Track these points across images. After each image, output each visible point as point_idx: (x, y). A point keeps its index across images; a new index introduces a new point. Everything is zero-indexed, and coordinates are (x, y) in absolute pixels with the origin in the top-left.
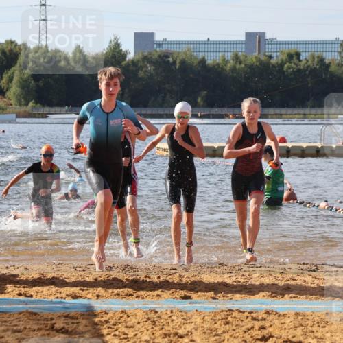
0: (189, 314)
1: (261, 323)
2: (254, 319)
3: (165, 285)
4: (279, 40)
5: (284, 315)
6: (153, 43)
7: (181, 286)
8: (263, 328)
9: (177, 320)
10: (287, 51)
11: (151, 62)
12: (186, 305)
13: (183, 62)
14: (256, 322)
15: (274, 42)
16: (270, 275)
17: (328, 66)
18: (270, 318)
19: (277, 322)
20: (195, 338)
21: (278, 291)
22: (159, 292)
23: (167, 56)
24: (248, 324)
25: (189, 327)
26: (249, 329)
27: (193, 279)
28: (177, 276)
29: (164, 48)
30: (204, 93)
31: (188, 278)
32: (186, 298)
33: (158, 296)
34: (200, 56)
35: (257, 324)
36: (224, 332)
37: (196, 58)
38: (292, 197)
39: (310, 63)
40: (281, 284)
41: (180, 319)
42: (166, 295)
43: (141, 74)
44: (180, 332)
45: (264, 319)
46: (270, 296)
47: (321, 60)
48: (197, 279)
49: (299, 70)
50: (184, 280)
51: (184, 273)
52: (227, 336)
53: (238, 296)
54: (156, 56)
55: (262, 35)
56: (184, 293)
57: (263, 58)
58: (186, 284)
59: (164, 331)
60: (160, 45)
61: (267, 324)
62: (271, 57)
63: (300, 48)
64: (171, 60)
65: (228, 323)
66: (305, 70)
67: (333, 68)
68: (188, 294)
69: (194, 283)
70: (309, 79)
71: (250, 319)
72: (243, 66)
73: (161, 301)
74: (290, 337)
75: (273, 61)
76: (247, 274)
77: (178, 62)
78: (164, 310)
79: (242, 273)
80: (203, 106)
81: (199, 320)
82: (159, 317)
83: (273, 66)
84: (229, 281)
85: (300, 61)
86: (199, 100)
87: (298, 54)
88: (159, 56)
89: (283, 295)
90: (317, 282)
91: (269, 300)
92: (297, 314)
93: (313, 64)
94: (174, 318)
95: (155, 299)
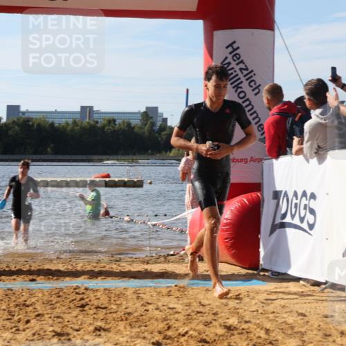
0: (34, 291)
1: (81, 296)
2: (77, 293)
3: (19, 272)
4: (102, 111)
5: (97, 290)
6: (19, 112)
7: (30, 272)
8: (82, 299)
9: (26, 295)
10: (107, 118)
11: (18, 125)
12: (32, 285)
13: (39, 125)
14: (78, 296)
15: (98, 113)
16: (89, 264)
17: (133, 128)
18: (88, 292)
19: (92, 295)
20: (36, 307)
21: (93, 275)
22: (15, 277)
23: (29, 121)
24: (73, 297)
25: (33, 300)
26: (73, 300)
27: (38, 268)
28: (28, 266)
29: (27, 115)
30: (52, 145)
31: (35, 267)
32: (33, 280)
33: (14, 279)
34: (51, 120)
35: (79, 297)
36: (56, 302)
37: (47, 123)
38: (107, 213)
39: (122, 126)
40: (96, 270)
41: (28, 295)
42: (20, 279)
43: (10, 132)
44: (27, 303)
45: (83, 293)
46: (89, 278)
47: (129, 124)
48: (41, 267)
49: (115, 131)
50: (33, 268)
51: (33, 264)
52: (58, 305)
53: (67, 279)
54: (21, 120)
55: (91, 108)
56: (31, 277)
57: (92, 123)
58: (34, 271)
59: (16, 303)
60: (24, 113)
61: (85, 297)
62: (97, 122)
63: (115, 117)
64: (31, 123)
65: (59, 297)
66: (118, 131)
67: (136, 130)
68: (34, 278)
69: (39, 270)
70: (121, 137)
71: (74, 294)
72: (78, 128)
73: (16, 283)
74: (100, 304)
75: (99, 125)
76: (74, 264)
77: (35, 124)
78: (17, 289)
79: (71, 263)
80: (52, 154)
81: (40, 295)
82: (14, 294)
83: (99, 128)
84: (62, 269)
85: (115, 125)
86: (49, 150)
87: (114, 121)
88: (24, 121)
89: (97, 277)
90: (120, 268)
91: (88, 281)
92: (105, 289)
93: (124, 127)
94: (24, 294)
95: (12, 282)
